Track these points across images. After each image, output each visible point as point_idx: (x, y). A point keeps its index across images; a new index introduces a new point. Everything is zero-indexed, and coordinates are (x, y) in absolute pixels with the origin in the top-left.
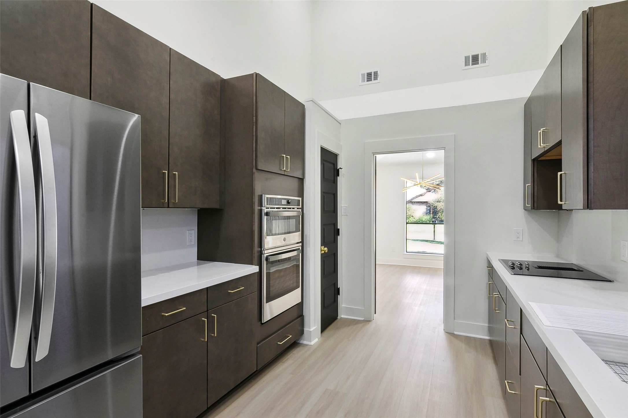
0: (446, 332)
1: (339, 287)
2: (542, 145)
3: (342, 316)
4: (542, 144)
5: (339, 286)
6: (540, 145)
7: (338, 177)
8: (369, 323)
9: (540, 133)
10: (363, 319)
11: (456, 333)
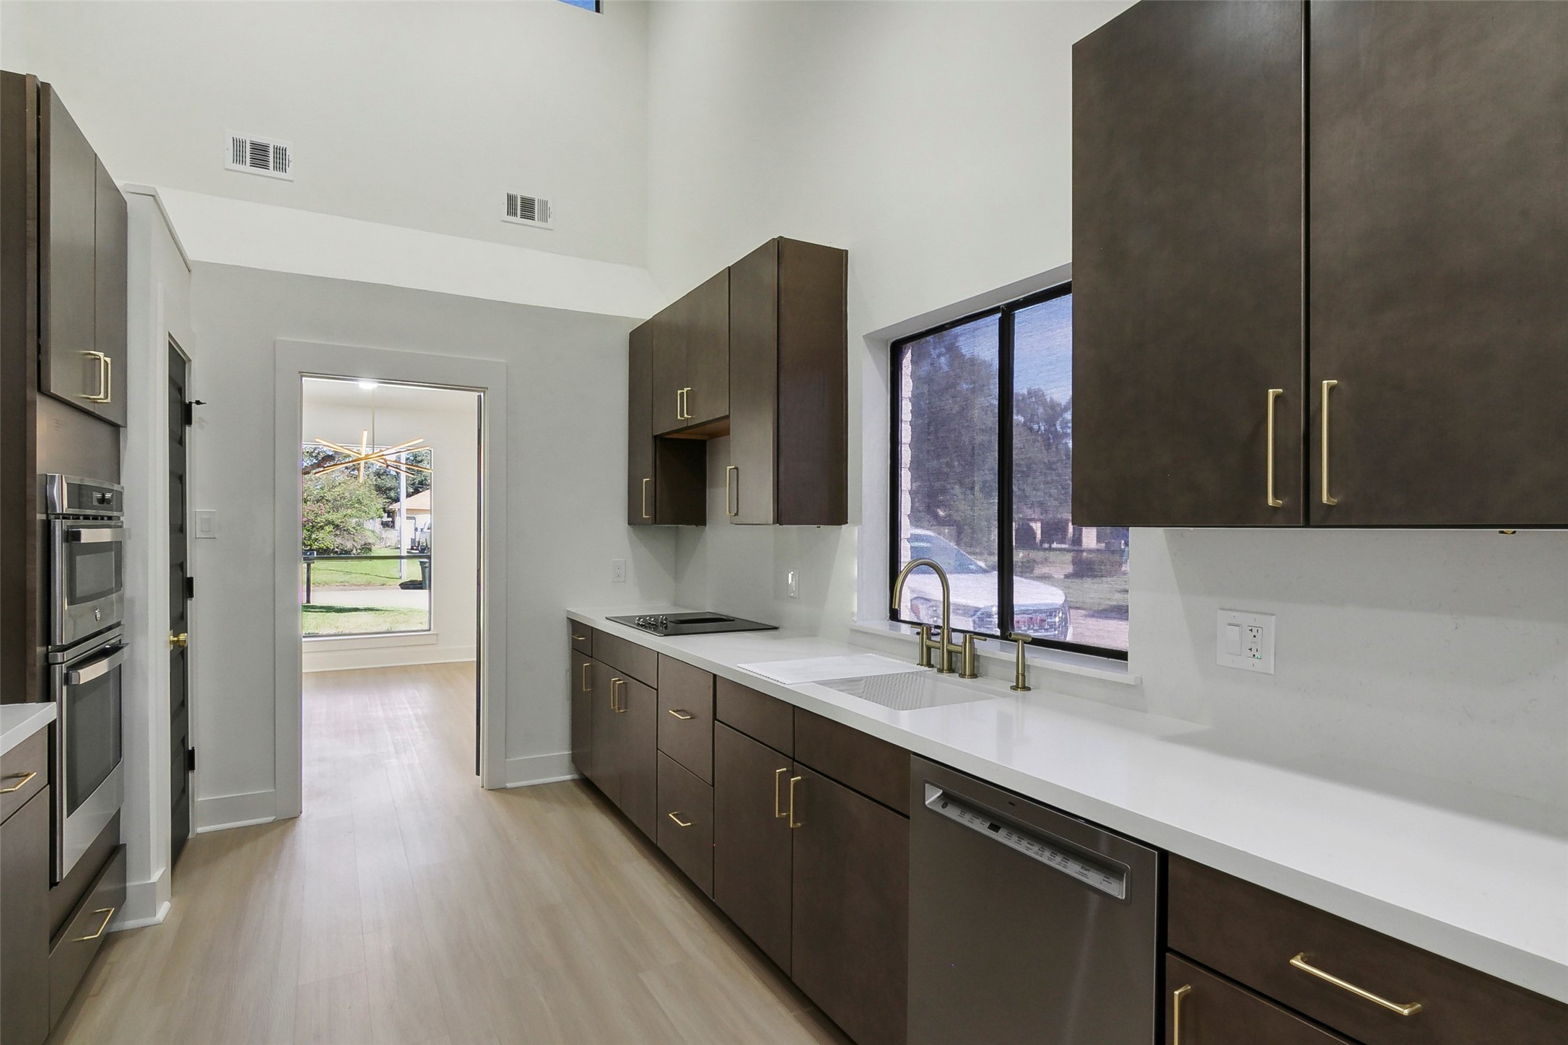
0: (490, 790)
1: (190, 748)
2: (686, 416)
3: (200, 830)
4: (687, 414)
5: (192, 742)
6: (682, 415)
7: (187, 428)
8: (294, 824)
9: (682, 394)
10: (271, 819)
11: (509, 785)
